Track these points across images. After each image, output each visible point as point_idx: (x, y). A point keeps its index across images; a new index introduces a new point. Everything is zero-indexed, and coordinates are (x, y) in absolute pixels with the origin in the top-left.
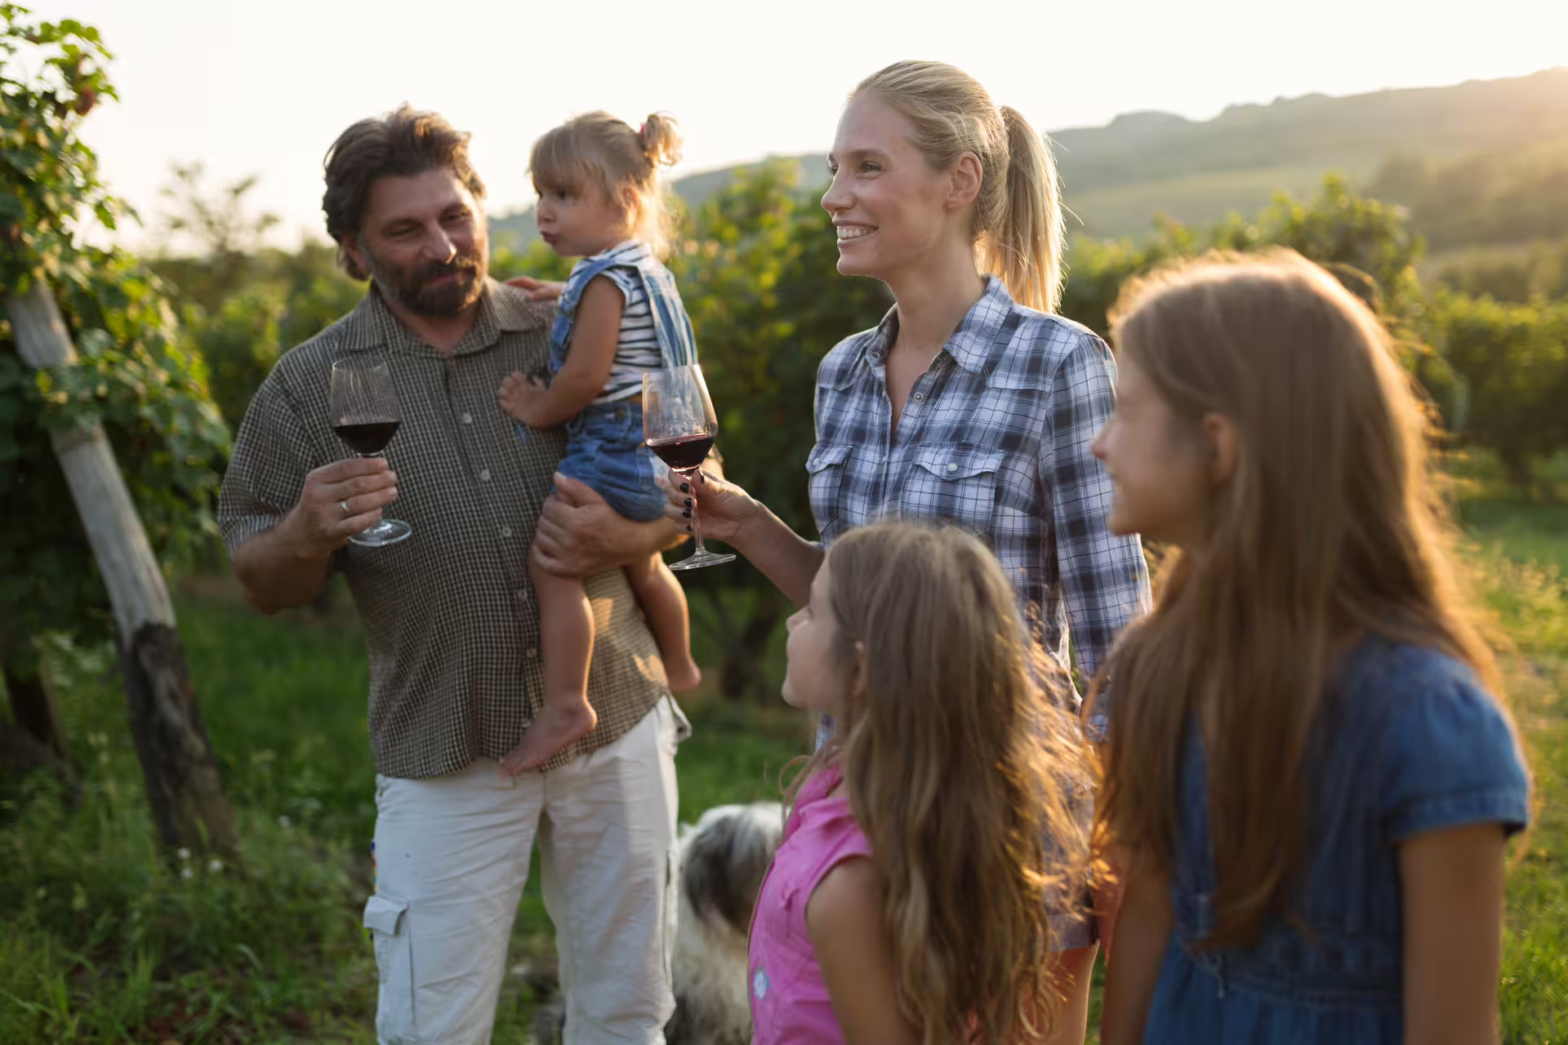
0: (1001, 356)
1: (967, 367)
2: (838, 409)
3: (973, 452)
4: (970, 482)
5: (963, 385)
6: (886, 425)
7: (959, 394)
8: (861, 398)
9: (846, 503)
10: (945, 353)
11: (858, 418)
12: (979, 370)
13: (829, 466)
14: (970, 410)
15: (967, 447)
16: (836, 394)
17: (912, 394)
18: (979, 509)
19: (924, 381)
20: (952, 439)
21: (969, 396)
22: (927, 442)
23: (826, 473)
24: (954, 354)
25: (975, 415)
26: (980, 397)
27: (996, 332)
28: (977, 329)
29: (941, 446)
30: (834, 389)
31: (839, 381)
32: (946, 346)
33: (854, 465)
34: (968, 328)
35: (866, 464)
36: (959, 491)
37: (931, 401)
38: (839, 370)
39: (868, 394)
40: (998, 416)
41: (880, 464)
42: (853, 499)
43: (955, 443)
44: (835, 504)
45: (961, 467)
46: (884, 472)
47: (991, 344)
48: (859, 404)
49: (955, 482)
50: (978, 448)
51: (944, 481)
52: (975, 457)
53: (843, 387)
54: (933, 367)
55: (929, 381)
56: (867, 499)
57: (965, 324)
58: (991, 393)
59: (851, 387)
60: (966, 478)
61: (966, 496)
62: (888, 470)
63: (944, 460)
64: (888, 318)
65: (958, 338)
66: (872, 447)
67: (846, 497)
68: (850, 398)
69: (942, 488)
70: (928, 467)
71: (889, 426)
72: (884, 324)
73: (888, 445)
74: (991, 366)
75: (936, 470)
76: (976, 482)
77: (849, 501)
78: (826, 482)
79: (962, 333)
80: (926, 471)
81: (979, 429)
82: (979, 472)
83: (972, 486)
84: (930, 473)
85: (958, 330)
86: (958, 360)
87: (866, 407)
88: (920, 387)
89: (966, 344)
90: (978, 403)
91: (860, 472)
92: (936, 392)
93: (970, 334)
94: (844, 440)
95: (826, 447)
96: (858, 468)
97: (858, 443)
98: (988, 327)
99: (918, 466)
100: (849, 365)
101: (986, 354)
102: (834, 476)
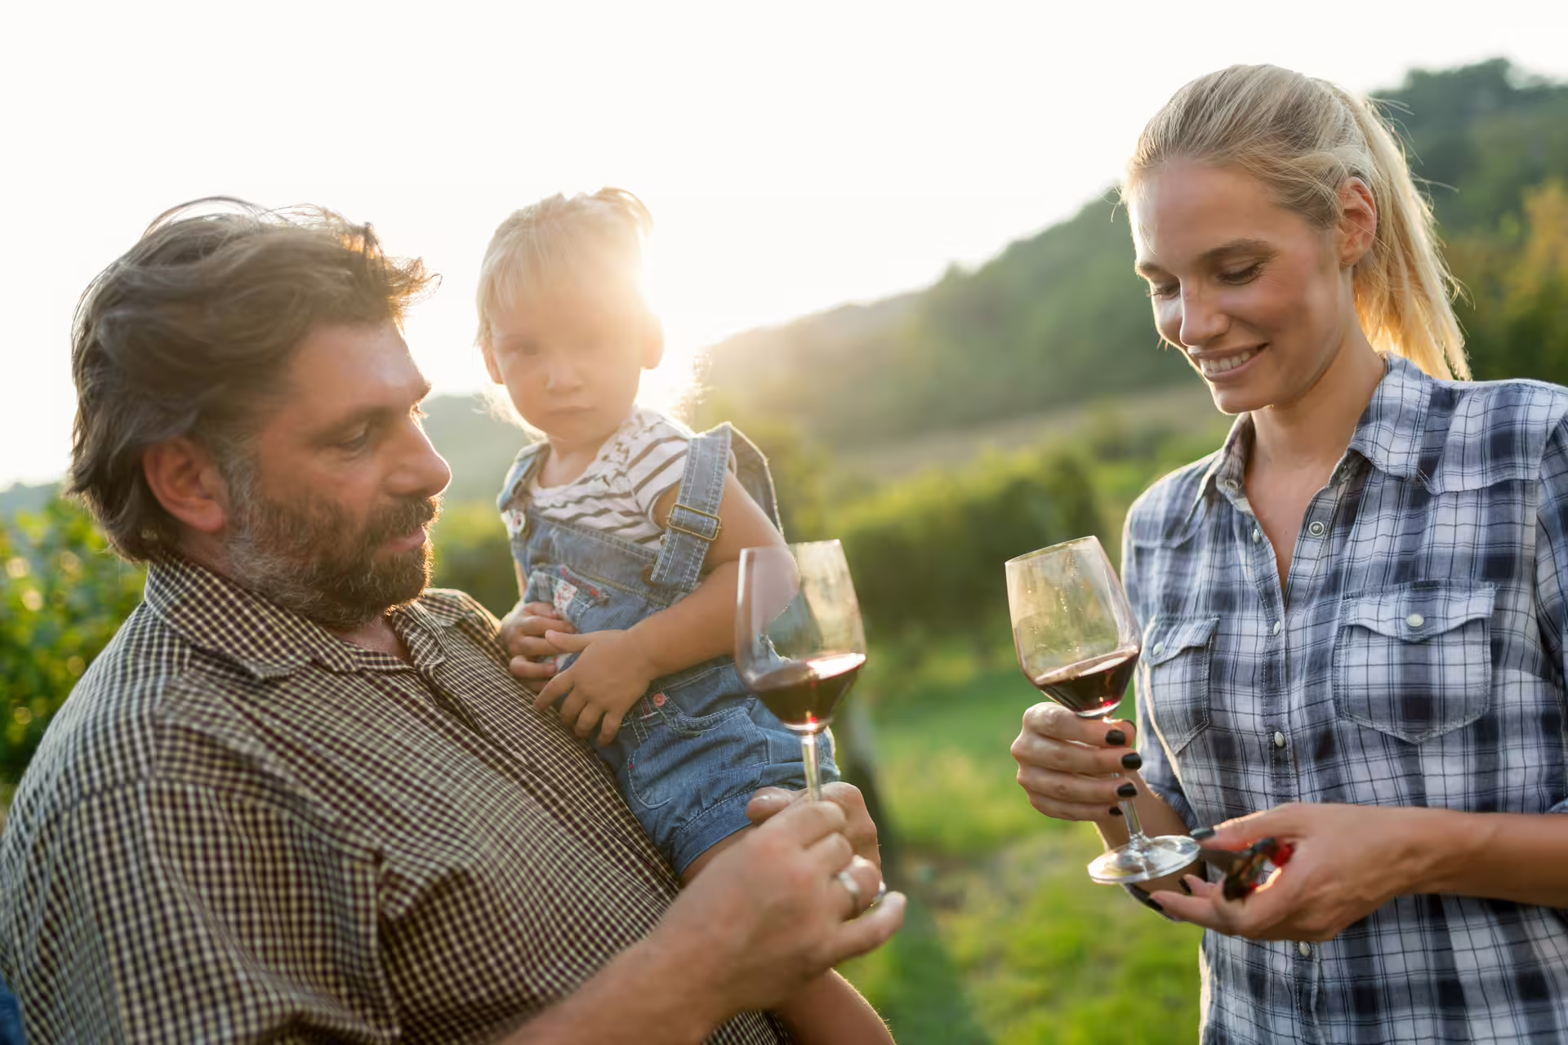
0: (1441, 449)
1: (1392, 471)
2: (1177, 573)
3: (1442, 593)
4: (1448, 639)
5: (1390, 496)
6: (1270, 577)
7: (1387, 512)
8: (1214, 551)
9: (1222, 701)
10: (1355, 455)
11: (1216, 578)
12: (1413, 472)
13: (1186, 651)
14: (1415, 533)
15: (1431, 586)
16: (1169, 553)
17: (1305, 526)
18: (1471, 679)
19: (1321, 504)
20: (1397, 580)
21: (1404, 513)
22: (1354, 590)
23: (1181, 661)
24: (1368, 454)
25: (1426, 540)
26: (1425, 512)
27: (1423, 418)
28: (1395, 416)
29: (1383, 593)
30: (1164, 547)
31: (1169, 535)
32: (1352, 444)
33: (1226, 644)
34: (1380, 415)
35: (1244, 640)
36: (1434, 655)
37: (1338, 531)
38: (1166, 520)
39: (1224, 541)
40: (1465, 534)
41: (1271, 636)
42: (1233, 693)
43: (1408, 584)
44: (1204, 704)
45: (1429, 618)
46: (1283, 646)
47: (1420, 433)
48: (1212, 558)
49: (1425, 642)
50: (1449, 586)
51: (1406, 643)
52: (1448, 600)
53: (1177, 542)
54: (1336, 480)
55: (1330, 503)
56: (1257, 690)
57: (1373, 413)
58: (1443, 500)
59: (1191, 539)
60: (1442, 634)
61: (1447, 661)
62: (1288, 642)
63: (1397, 611)
64: (1236, 434)
65: (1370, 431)
66: (1250, 614)
67: (1220, 692)
68: (1194, 556)
69: (1404, 654)
70: (1373, 626)
71: (1276, 579)
72: (1232, 443)
73: (1280, 606)
74: (1429, 465)
75: (1387, 629)
76: (1458, 638)
77: (1228, 699)
78: (1184, 673)
79: (1373, 424)
80: (1368, 632)
81: (1441, 557)
82: (1463, 620)
83: (1454, 644)
84: (1377, 634)
85: (1365, 420)
86: (1376, 463)
87: (1224, 560)
88: (1317, 513)
89: (1384, 437)
90: (1425, 521)
91: (1237, 653)
92: (1348, 515)
93: (1387, 424)
94: (1201, 612)
95: (1170, 625)
96: (1233, 648)
97: (1226, 613)
98: (1408, 411)
99: (1352, 627)
100: (1182, 511)
101: (1417, 448)
102: (1196, 663)
